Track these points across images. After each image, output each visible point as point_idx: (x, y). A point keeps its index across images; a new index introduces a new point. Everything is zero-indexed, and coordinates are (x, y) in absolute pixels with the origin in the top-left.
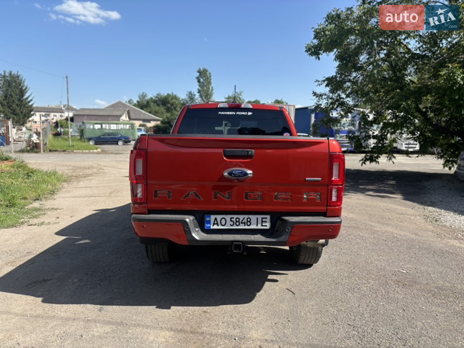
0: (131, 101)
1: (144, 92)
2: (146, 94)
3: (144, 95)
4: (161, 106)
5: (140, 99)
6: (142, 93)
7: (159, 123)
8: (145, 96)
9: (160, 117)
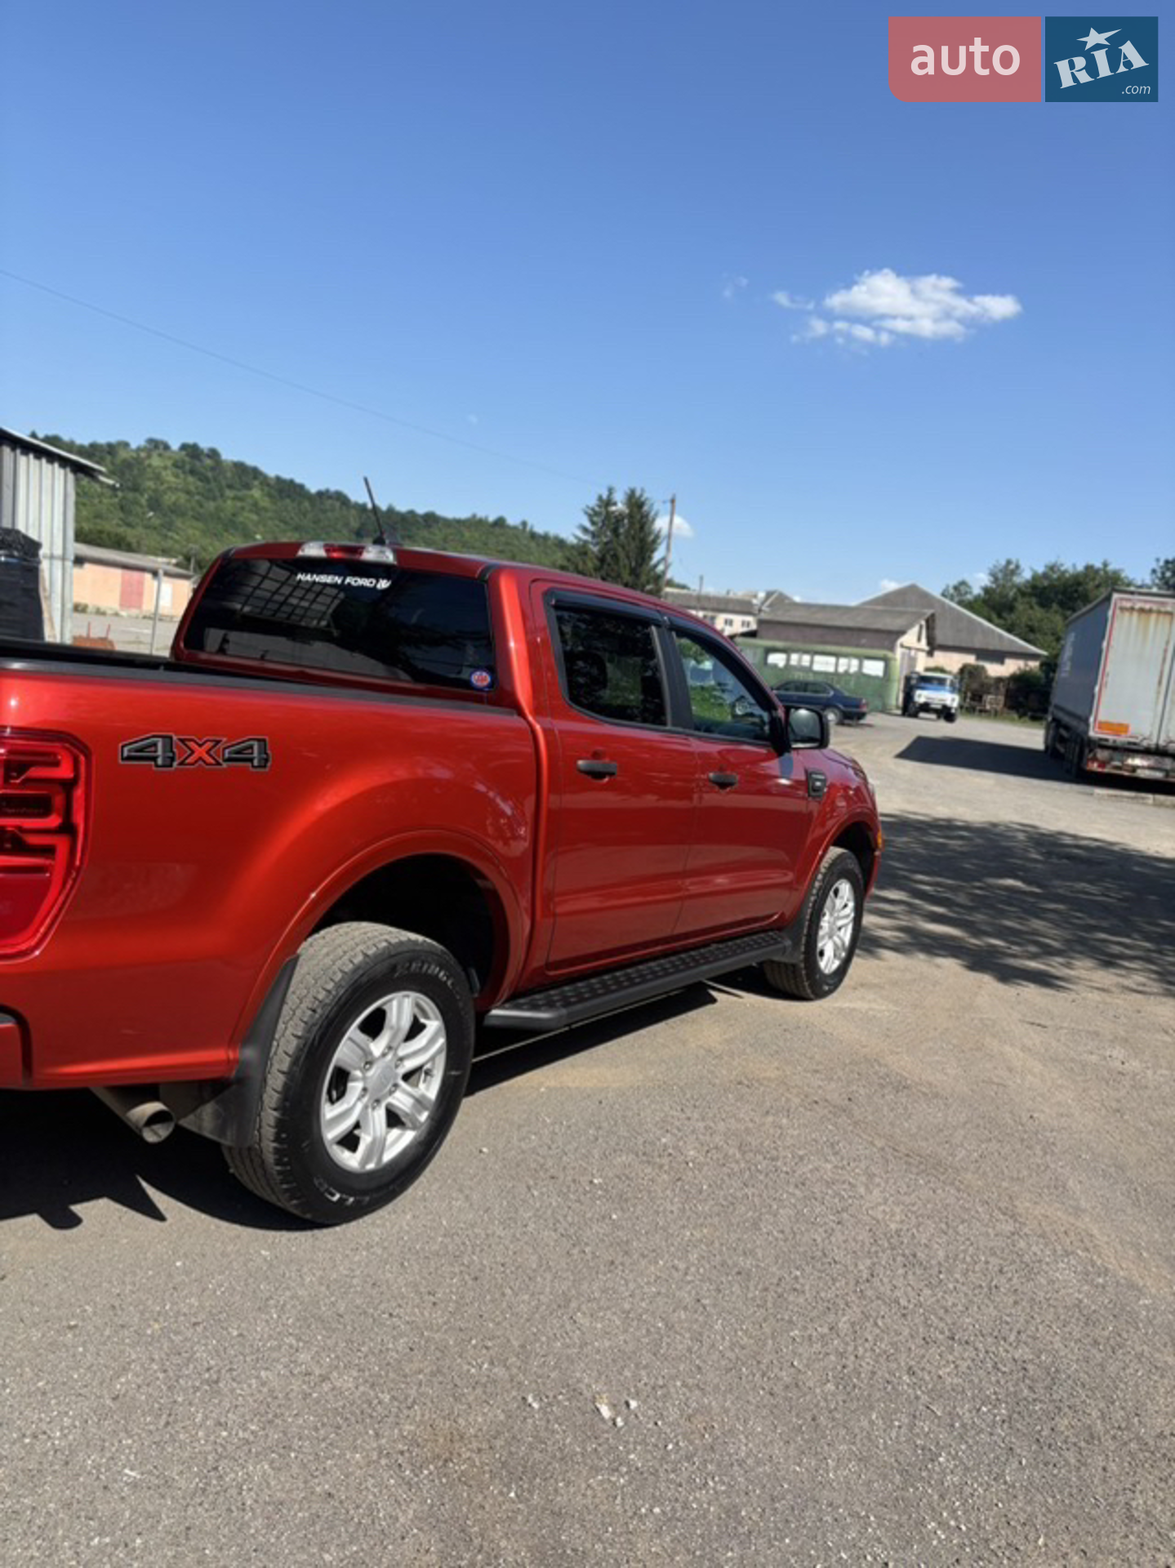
0: (963, 589)
1: (1014, 560)
2: (1017, 567)
3: (1012, 567)
4: (1055, 606)
5: (996, 579)
6: (1003, 563)
7: (1034, 665)
8: (1013, 572)
9: (1042, 647)
